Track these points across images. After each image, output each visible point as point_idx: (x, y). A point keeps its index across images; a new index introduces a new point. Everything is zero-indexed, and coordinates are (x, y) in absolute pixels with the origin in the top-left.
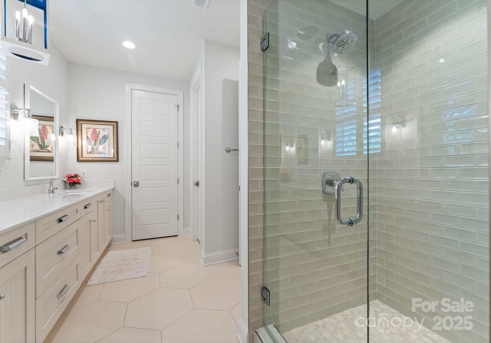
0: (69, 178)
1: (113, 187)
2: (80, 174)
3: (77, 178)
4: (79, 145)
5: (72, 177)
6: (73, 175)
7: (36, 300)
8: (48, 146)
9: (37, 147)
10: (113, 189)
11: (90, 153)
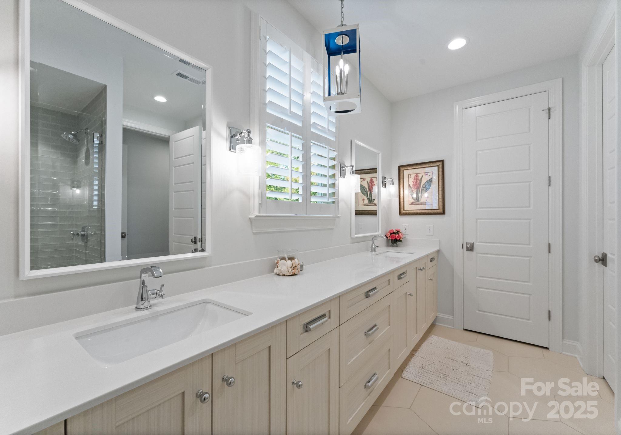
0: (391, 234)
1: (437, 248)
2: (402, 230)
3: (398, 235)
4: (401, 196)
5: (394, 233)
6: (395, 231)
7: (340, 388)
8: (375, 200)
9: (366, 201)
10: (438, 251)
11: (412, 204)
